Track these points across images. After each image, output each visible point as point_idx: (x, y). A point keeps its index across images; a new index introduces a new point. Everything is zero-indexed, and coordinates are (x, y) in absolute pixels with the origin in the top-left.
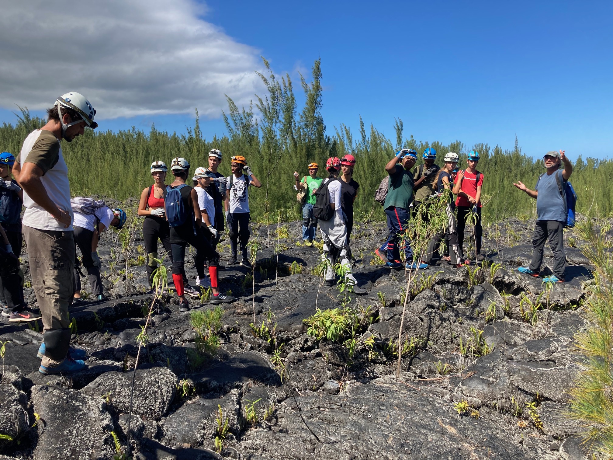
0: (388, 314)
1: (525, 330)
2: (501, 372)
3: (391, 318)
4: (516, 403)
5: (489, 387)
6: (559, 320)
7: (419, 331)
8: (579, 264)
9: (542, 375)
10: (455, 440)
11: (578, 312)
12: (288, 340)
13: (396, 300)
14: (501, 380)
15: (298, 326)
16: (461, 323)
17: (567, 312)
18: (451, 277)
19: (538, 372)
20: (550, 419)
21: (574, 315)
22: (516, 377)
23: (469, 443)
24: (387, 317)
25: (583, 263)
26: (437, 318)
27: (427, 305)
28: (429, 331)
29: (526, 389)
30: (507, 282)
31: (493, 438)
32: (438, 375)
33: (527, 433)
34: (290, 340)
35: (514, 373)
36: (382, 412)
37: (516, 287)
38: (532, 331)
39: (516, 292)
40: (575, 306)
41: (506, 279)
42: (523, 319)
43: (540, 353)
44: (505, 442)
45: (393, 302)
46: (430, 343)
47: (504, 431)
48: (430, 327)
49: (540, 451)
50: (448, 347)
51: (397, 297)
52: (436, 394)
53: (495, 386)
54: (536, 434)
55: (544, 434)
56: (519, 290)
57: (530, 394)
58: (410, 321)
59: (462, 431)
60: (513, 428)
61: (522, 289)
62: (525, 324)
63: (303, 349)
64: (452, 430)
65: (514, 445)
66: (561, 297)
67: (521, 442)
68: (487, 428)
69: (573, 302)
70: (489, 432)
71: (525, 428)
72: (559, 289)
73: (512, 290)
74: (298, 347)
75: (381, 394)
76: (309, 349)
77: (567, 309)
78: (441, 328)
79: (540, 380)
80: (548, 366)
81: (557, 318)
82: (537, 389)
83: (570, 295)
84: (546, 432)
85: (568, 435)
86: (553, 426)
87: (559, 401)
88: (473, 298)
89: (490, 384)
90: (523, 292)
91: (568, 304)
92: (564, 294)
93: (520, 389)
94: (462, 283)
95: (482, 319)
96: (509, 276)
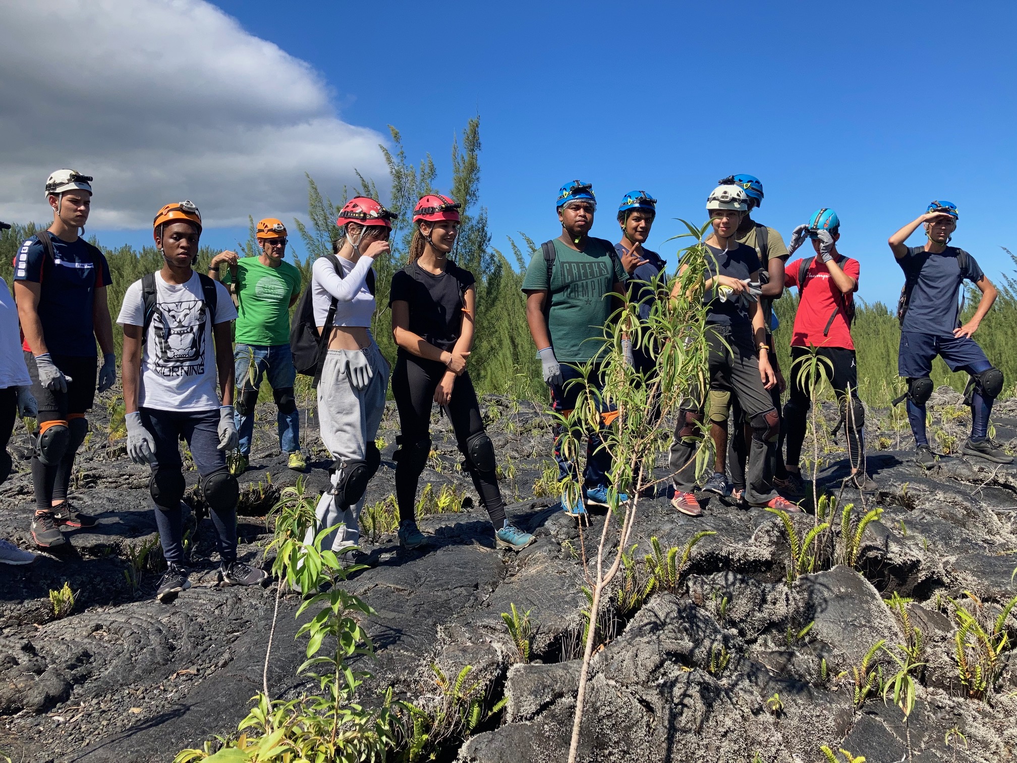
0: (535, 693)
1: (980, 730)
3: (544, 707)
13: (566, 633)
16: (779, 713)
18: (734, 549)
24: (530, 706)
27: (668, 654)
30: (898, 561)
37: (922, 576)
38: (1000, 731)
39: (922, 592)
41: (896, 554)
42: (968, 690)
48: (672, 730)
51: (571, 621)
56: (933, 583)
58: (609, 716)
61: (939, 583)
73: (911, 585)
90: (944, 592)
94: (768, 564)
95: (841, 692)
96: (898, 541)
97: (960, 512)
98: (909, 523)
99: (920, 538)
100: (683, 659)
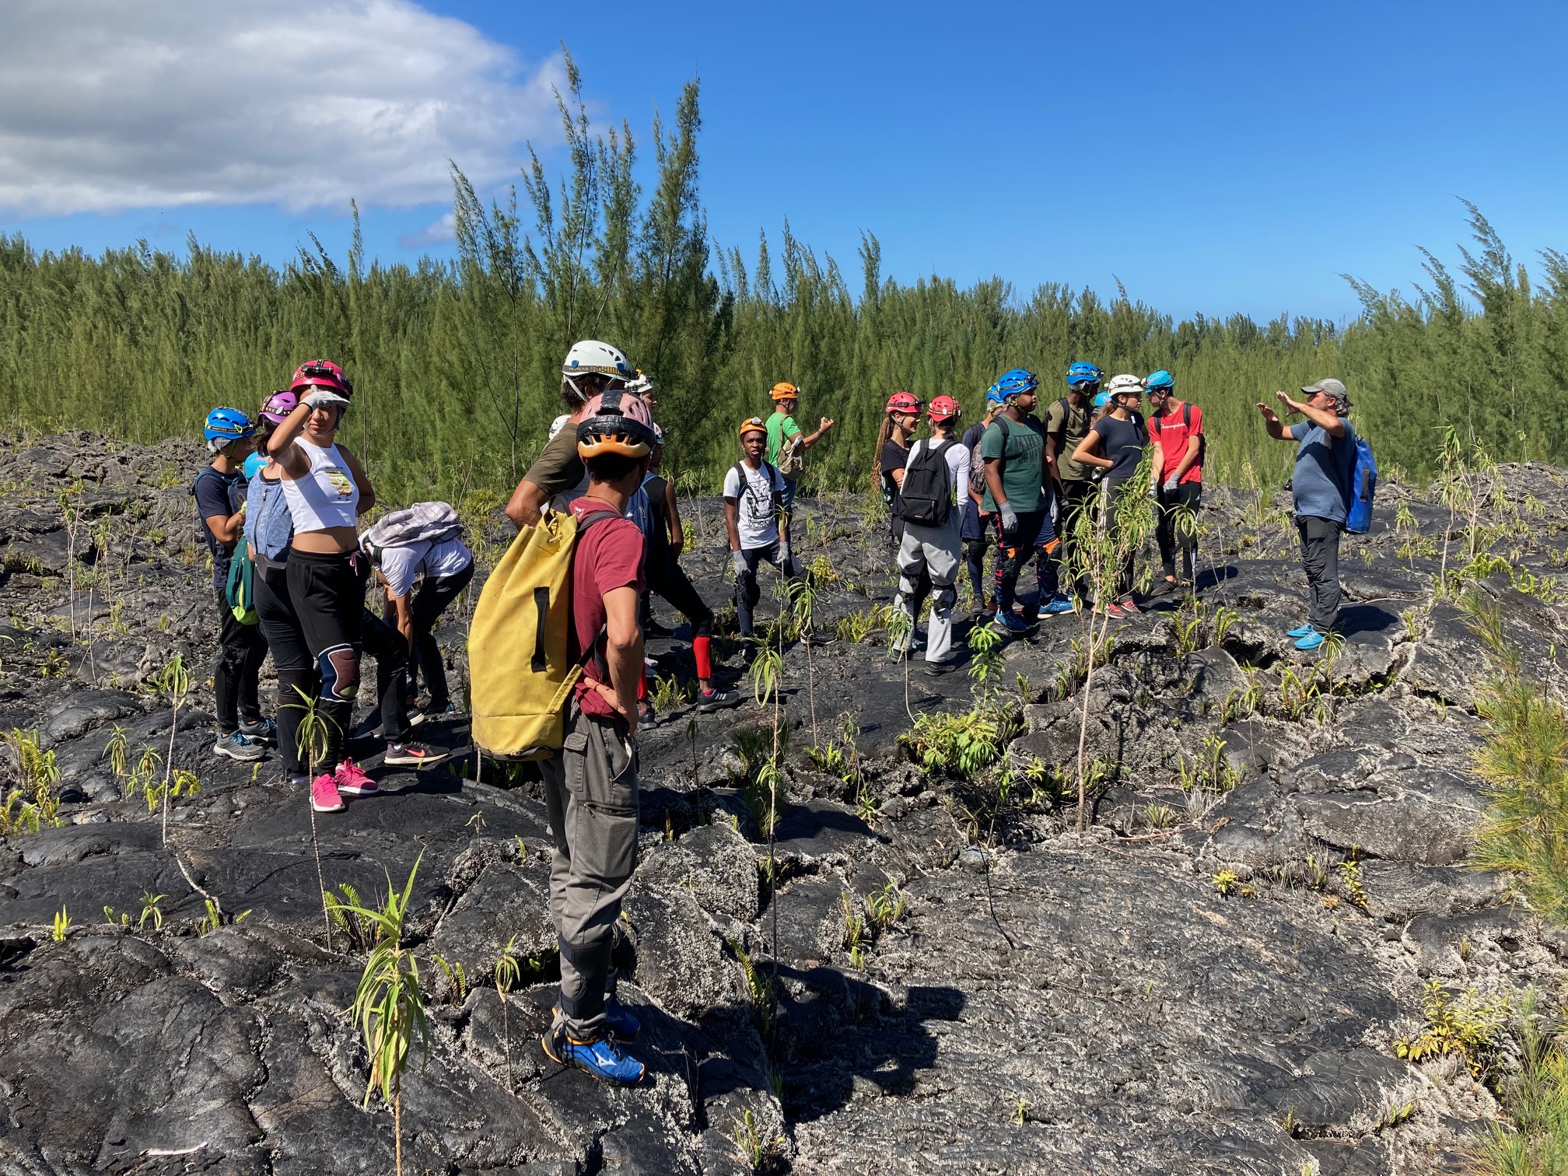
0: (1045, 717)
1: (1294, 736)
2: (1285, 815)
3: (1051, 724)
4: (1317, 866)
5: (1265, 842)
6: (1353, 713)
7: (1104, 747)
8: (1371, 598)
9: (1361, 814)
10: (1229, 934)
11: (1385, 696)
12: (876, 776)
13: (1050, 689)
14: (1286, 828)
15: (891, 748)
16: (1178, 729)
17: (1365, 697)
18: (1143, 638)
19: (1354, 810)
20: (1378, 890)
21: (1379, 703)
22: (1314, 821)
23: (1251, 937)
24: (1043, 723)
25: (1377, 596)
26: (1134, 721)
27: (1115, 697)
28: (1121, 746)
29: (1333, 841)
30: (1250, 642)
31: (1286, 927)
32: (1150, 829)
33: (1340, 917)
34: (879, 775)
35: (1310, 814)
36: (1089, 897)
37: (1265, 652)
38: (1307, 738)
39: (1265, 663)
40: (1380, 685)
41: (1248, 638)
42: (1288, 716)
43: (1344, 776)
44: (1308, 933)
45: (1045, 693)
46: (1126, 769)
47: (1300, 916)
48: (1122, 740)
49: (1368, 944)
50: (1157, 776)
51: (1052, 682)
52: (1162, 860)
53: (1277, 840)
54: (1354, 916)
55: (1368, 916)
56: (1273, 657)
57: (1341, 849)
59: (1235, 918)
60: (1314, 909)
61: (1276, 657)
62: (1292, 724)
63: (905, 792)
64: (1218, 919)
65: (1323, 936)
66: (1354, 668)
67: (1334, 932)
68: (1272, 912)
69: (1377, 678)
70: (1278, 917)
71: (1334, 908)
72: (1348, 653)
73: (1258, 659)
74: (896, 787)
75: (1070, 867)
76: (915, 791)
77: (1365, 692)
78: (1143, 740)
79: (1357, 823)
80: (1363, 798)
81: (1349, 711)
82: (1352, 839)
83: (1370, 664)
84: (1372, 913)
85: (1411, 914)
86: (1385, 900)
87: (1391, 857)
88: (1190, 677)
89: (1266, 836)
90: (1279, 662)
91: (1368, 682)
92: (1358, 662)
93: (1323, 842)
94: (1164, 648)
95: (1214, 718)
96: (1250, 630)
97: (1295, 609)
98: (1260, 619)
99: (1266, 628)
100: (1122, 699)
